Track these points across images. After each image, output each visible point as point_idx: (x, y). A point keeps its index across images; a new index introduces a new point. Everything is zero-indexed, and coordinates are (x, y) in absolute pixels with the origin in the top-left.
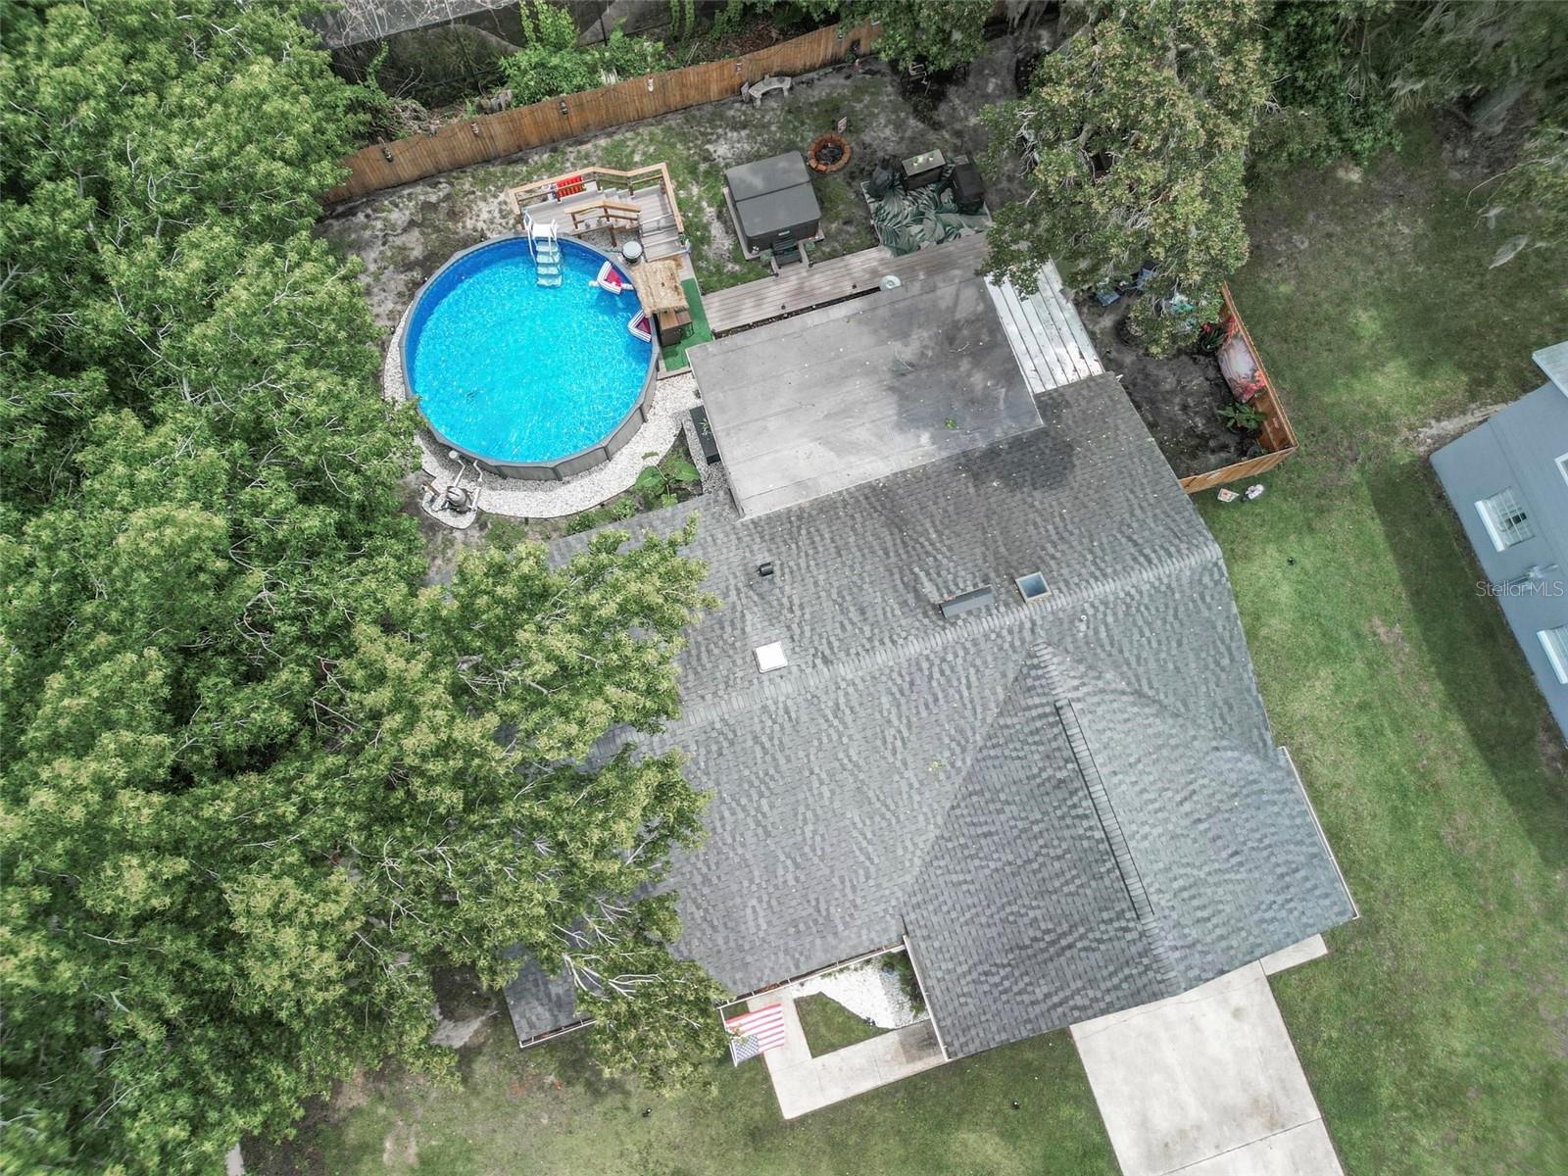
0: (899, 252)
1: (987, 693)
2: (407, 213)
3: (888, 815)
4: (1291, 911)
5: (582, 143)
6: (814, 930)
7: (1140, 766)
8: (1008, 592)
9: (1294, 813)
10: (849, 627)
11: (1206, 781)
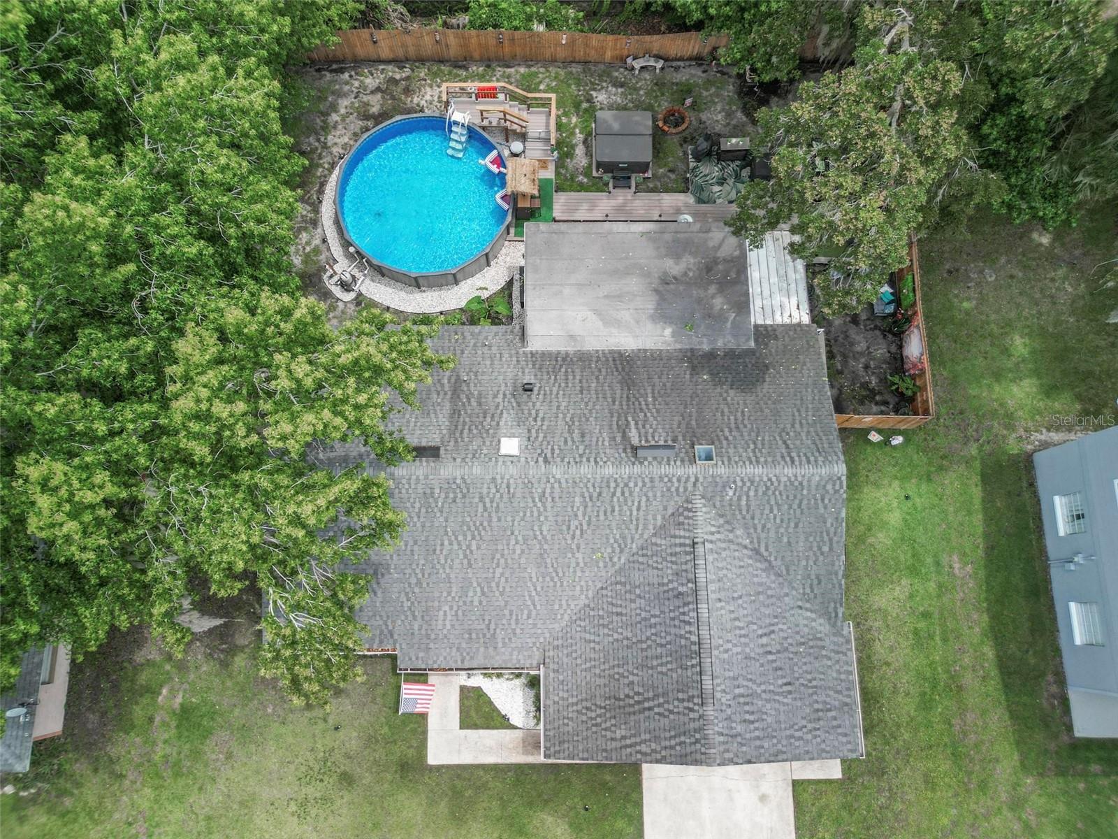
0: (700, 201)
1: (650, 517)
2: (377, 81)
3: (556, 579)
4: (815, 737)
5: (509, 67)
6: (482, 641)
7: (740, 602)
8: (687, 452)
9: (842, 670)
10: (570, 443)
11: (785, 627)
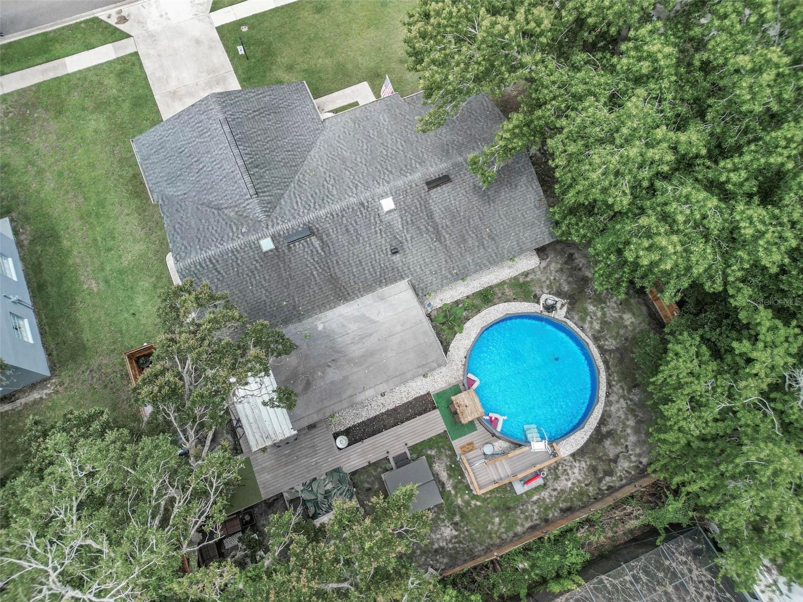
0: (338, 470)
2: (620, 468)
3: (331, 156)
7: (221, 178)
8: (279, 242)
9: (153, 175)
10: (353, 222)
11: (191, 179)
